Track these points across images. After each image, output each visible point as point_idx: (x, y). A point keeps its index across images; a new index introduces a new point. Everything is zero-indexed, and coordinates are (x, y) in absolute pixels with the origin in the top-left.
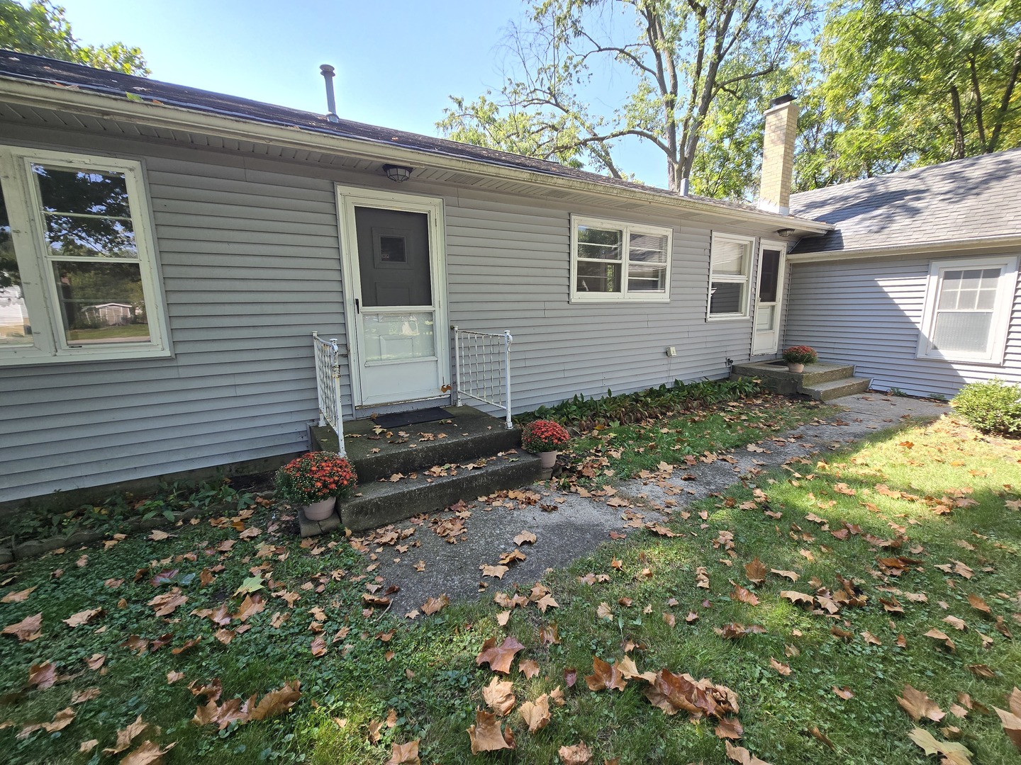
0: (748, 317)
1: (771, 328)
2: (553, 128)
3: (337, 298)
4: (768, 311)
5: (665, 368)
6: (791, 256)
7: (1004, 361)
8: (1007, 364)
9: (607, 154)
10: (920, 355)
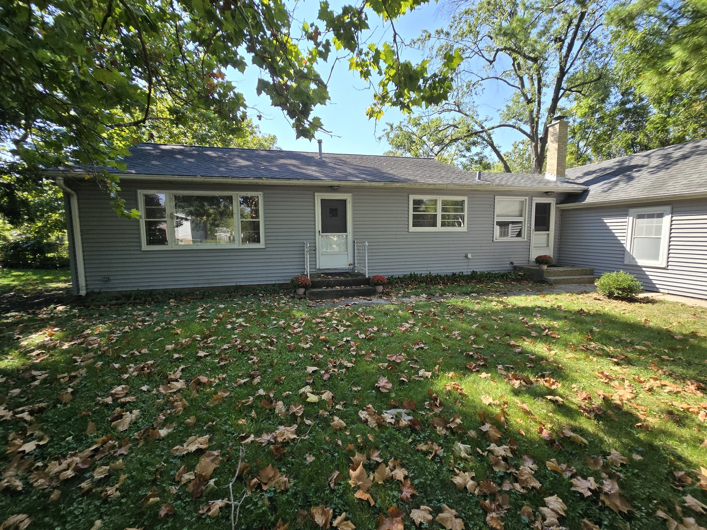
0: (526, 240)
1: (548, 246)
2: (455, 126)
3: (313, 230)
4: (546, 236)
5: (466, 264)
6: (558, 206)
7: (668, 266)
8: (669, 267)
9: (491, 138)
10: (626, 262)
